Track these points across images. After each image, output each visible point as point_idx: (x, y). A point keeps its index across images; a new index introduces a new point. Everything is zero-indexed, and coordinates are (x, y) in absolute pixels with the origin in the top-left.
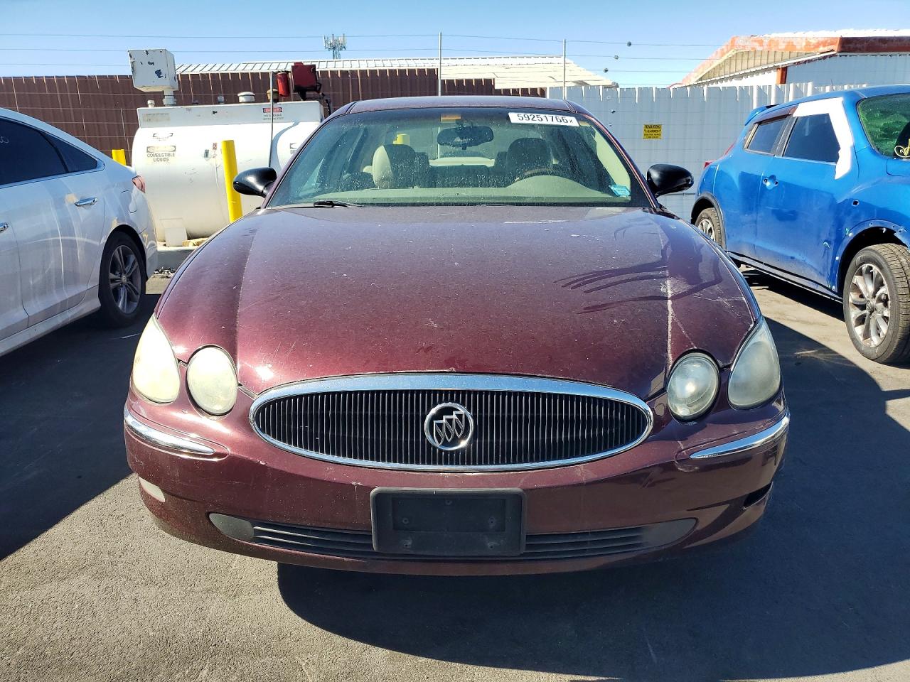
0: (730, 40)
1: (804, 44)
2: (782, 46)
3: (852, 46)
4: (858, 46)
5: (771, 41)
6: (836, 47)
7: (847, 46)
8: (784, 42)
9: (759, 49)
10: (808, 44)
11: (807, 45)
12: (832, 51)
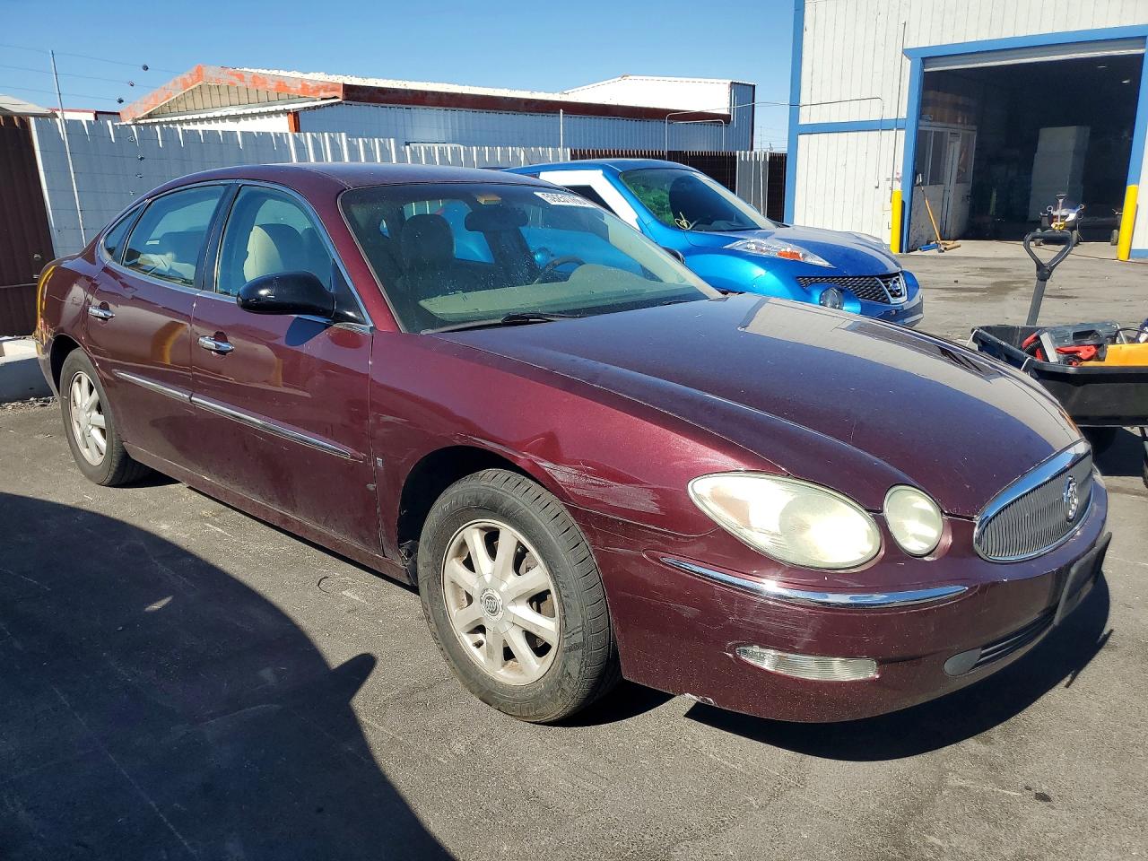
0: (194, 69)
1: (300, 86)
2: (272, 85)
3: (355, 94)
4: (361, 95)
5: (255, 77)
6: (340, 94)
7: (351, 94)
8: (273, 81)
9: (239, 84)
10: (305, 87)
11: (302, 89)
12: (335, 97)
